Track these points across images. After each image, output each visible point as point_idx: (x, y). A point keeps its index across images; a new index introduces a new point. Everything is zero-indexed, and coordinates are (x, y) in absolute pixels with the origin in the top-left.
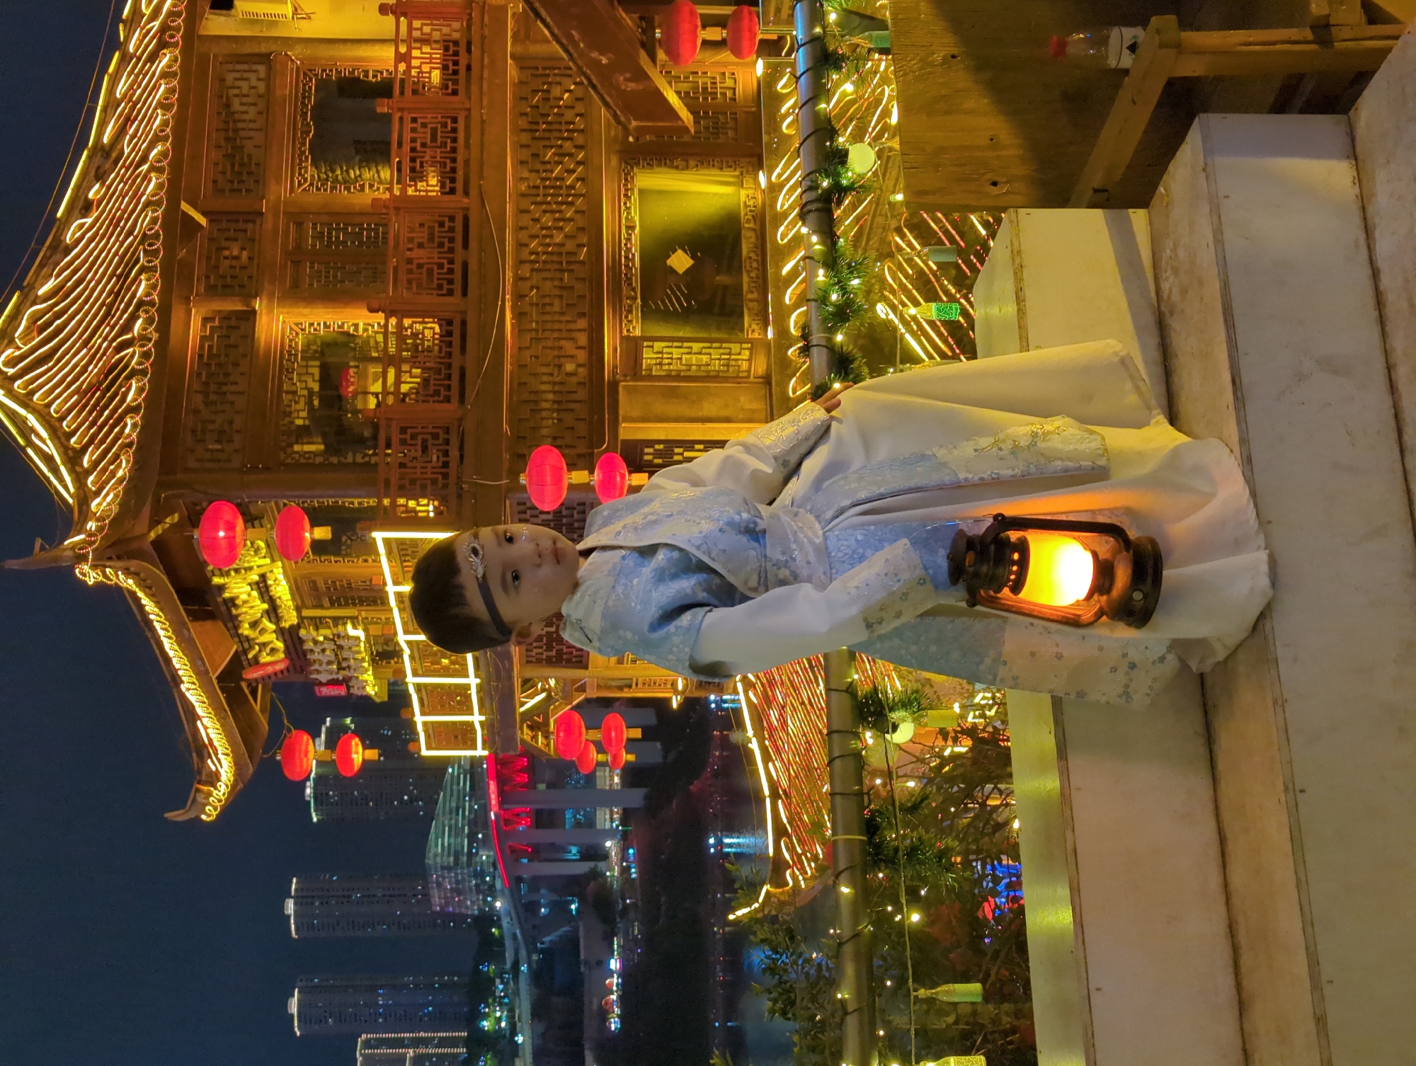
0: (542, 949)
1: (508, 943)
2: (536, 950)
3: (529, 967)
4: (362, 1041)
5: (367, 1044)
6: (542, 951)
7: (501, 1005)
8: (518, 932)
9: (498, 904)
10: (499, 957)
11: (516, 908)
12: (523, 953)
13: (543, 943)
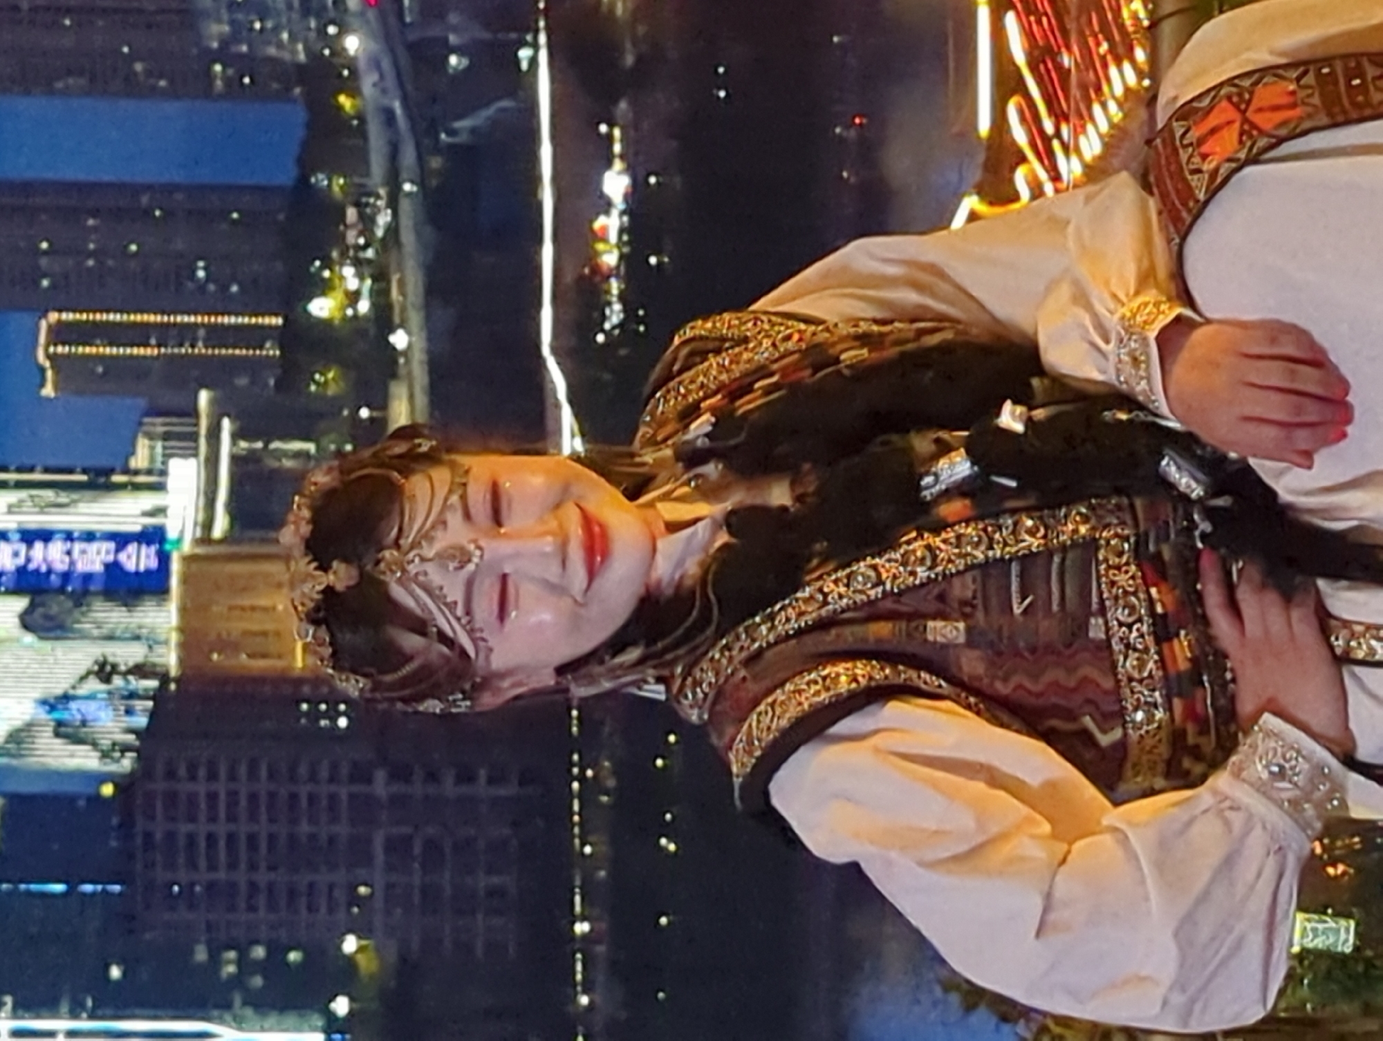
0: (451, 147)
1: (375, 130)
2: (437, 149)
3: (421, 182)
4: (50, 327)
5: (60, 334)
6: (452, 151)
7: (358, 263)
8: (397, 106)
9: (352, 44)
10: (355, 162)
11: (392, 51)
12: (408, 156)
13: (452, 133)
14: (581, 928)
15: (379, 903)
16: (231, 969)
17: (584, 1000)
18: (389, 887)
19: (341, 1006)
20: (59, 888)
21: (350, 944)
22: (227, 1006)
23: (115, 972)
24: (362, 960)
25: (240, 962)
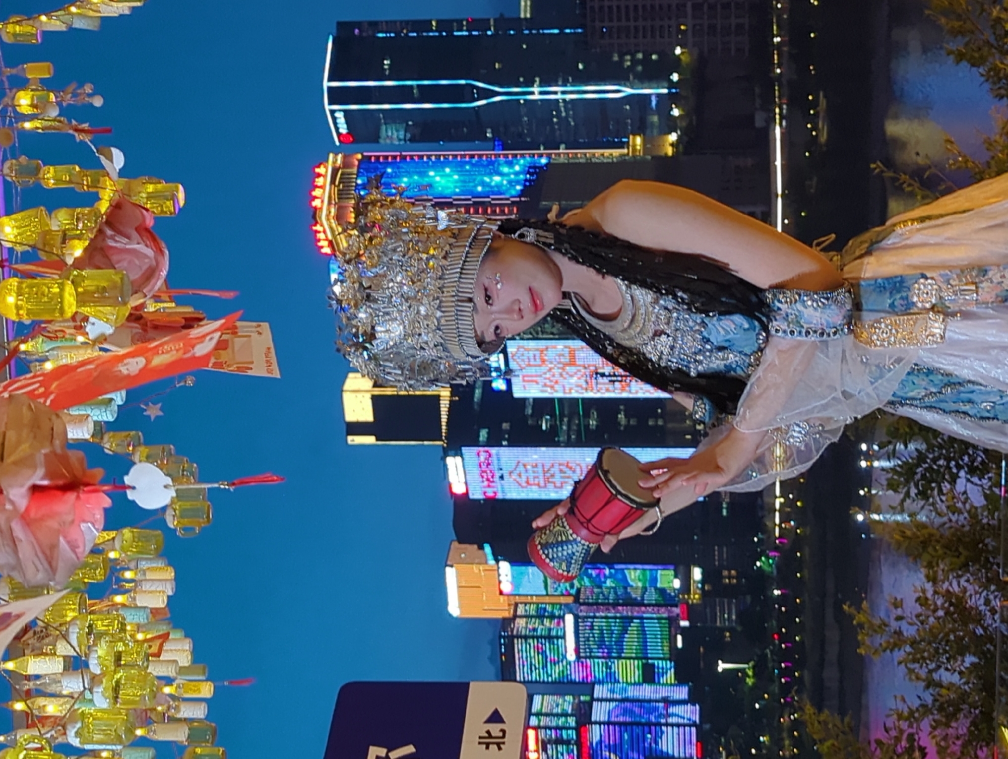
14: (777, 40)
15: (690, 33)
16: (629, 63)
17: (778, 71)
18: (694, 26)
19: (675, 77)
20: (556, 31)
21: (678, 51)
22: (628, 79)
23: (581, 66)
24: (682, 57)
25: (631, 61)
